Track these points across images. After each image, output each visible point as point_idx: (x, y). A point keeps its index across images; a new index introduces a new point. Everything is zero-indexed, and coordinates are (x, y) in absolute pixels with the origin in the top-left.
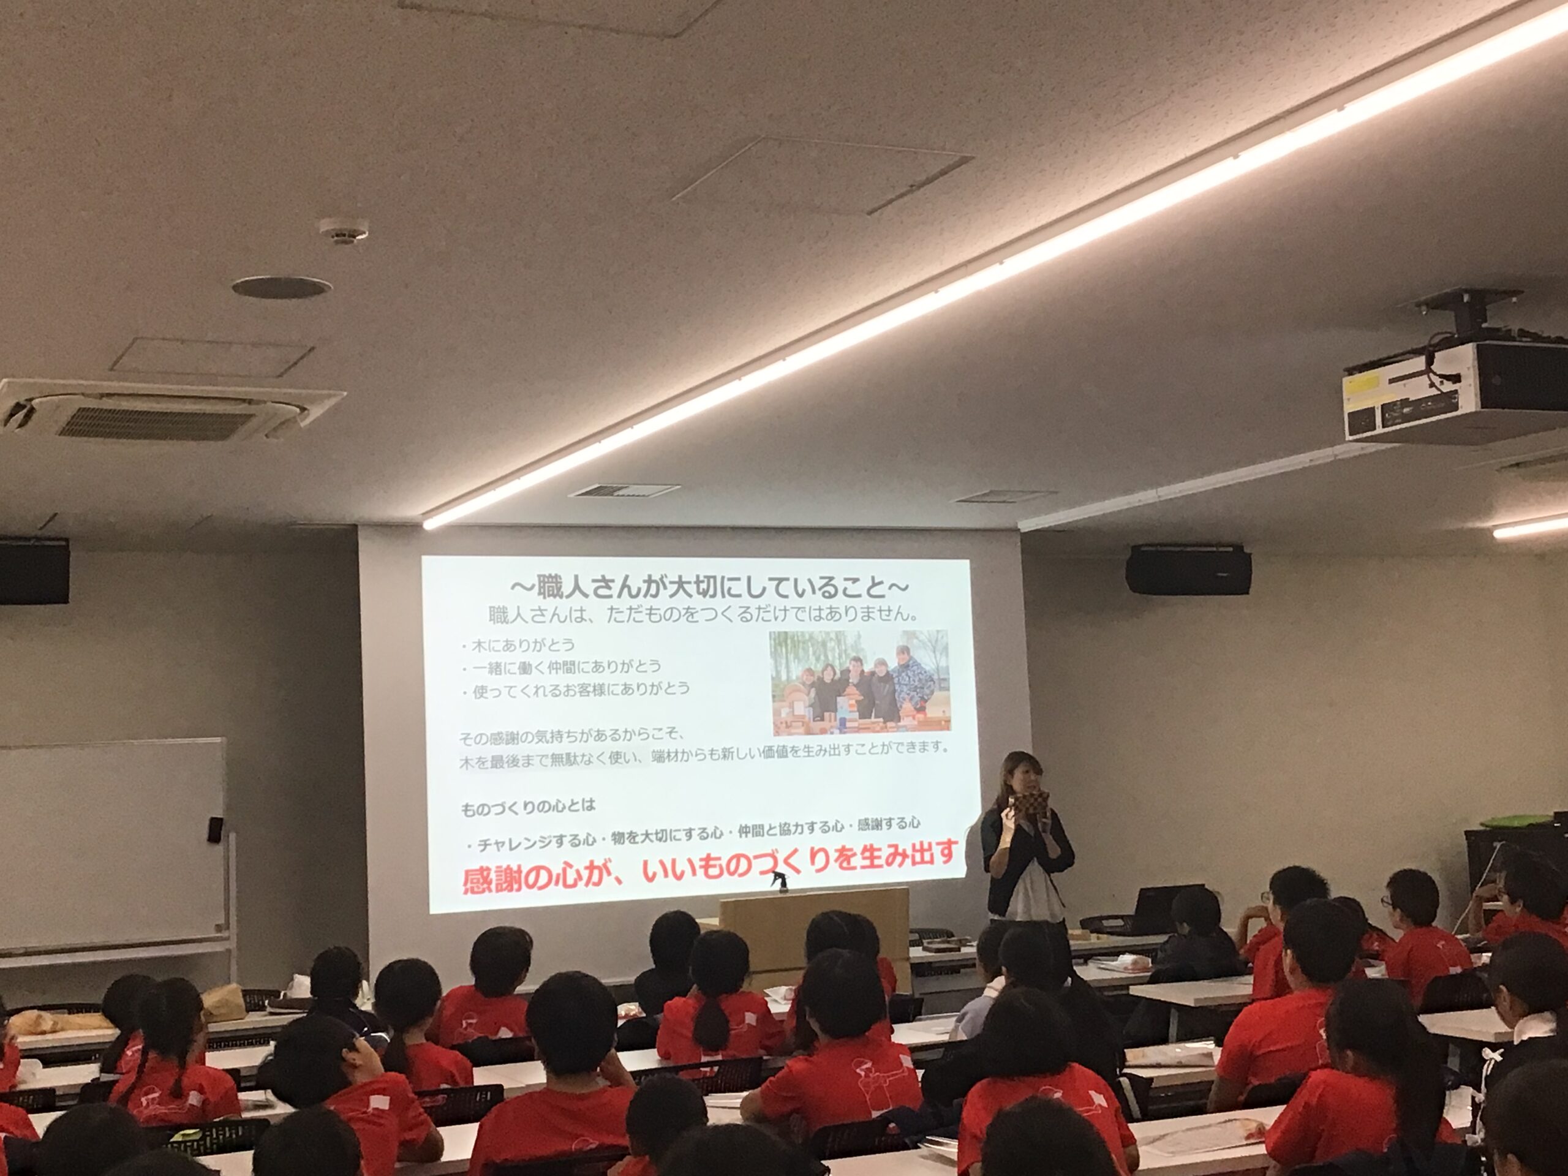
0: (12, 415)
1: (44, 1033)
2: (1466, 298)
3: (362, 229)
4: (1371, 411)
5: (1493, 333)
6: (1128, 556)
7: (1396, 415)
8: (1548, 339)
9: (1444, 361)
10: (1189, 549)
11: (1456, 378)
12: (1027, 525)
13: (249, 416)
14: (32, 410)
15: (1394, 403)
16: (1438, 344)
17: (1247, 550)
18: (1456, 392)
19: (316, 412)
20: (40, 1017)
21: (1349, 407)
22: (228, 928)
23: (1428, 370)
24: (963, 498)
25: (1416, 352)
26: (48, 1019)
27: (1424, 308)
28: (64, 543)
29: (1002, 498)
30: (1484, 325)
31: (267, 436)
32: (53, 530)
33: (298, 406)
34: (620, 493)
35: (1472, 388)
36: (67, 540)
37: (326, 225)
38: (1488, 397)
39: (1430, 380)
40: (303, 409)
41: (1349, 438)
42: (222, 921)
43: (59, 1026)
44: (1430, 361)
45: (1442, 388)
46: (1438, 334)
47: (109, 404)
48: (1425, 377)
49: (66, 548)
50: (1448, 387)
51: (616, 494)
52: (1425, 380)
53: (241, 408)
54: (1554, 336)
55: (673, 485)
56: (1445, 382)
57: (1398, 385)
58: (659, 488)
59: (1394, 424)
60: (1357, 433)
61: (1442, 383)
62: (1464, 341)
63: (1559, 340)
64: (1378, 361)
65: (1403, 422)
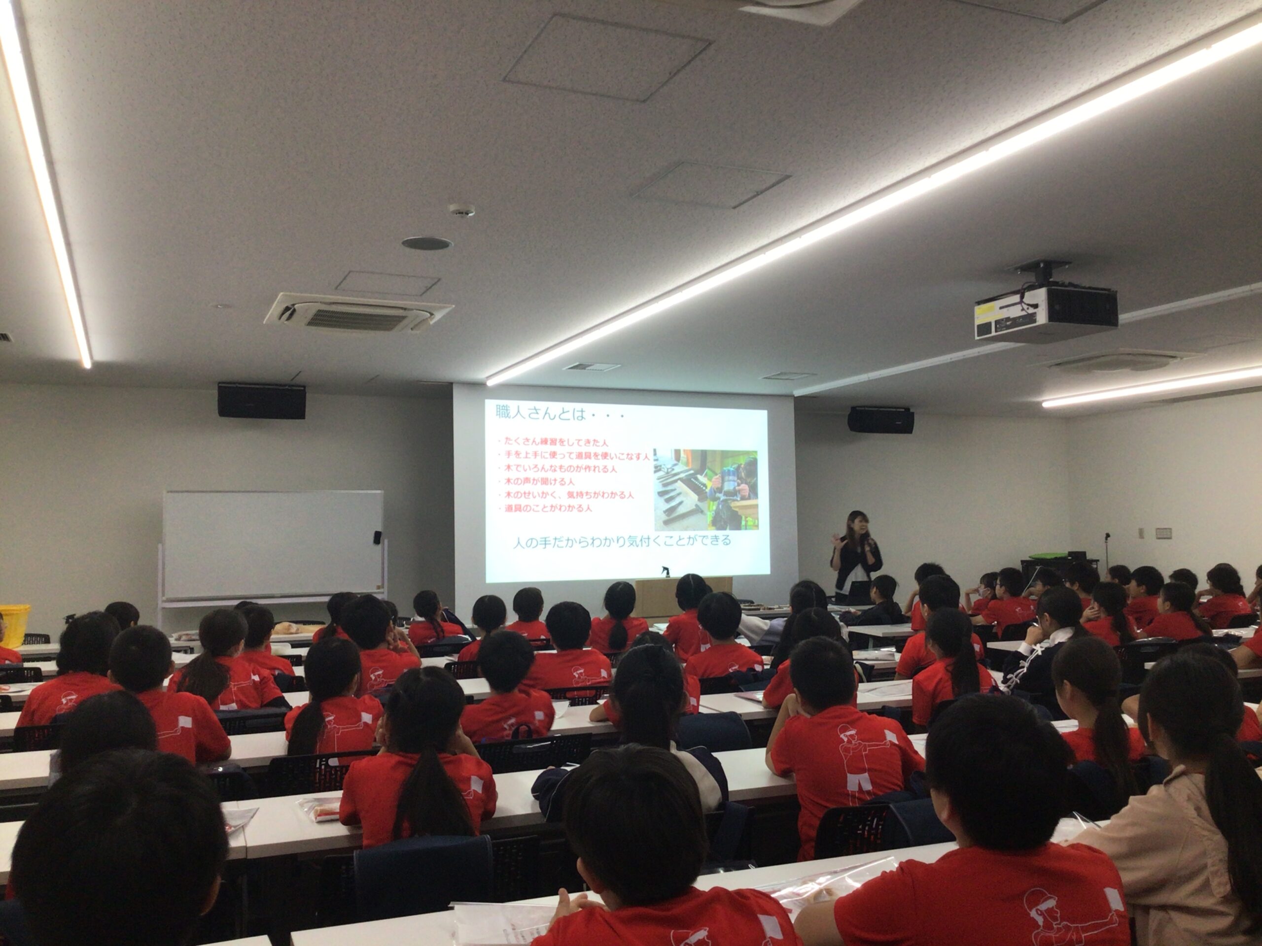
0: (283, 314)
1: (292, 633)
2: (1042, 265)
3: (472, 210)
4: (989, 324)
5: (1056, 283)
6: (849, 413)
7: (1002, 326)
8: (1084, 288)
9: (1030, 297)
10: (881, 409)
11: (1036, 306)
12: (798, 393)
13: (404, 318)
14: (294, 310)
15: (1002, 320)
16: (1026, 288)
17: (911, 411)
18: (1035, 313)
19: (438, 316)
20: (290, 625)
21: (978, 321)
22: (383, 587)
23: (1021, 302)
24: (766, 376)
25: (1015, 293)
26: (294, 627)
27: (1019, 270)
28: (302, 388)
29: (786, 377)
30: (1051, 280)
31: (412, 329)
32: (300, 380)
33: (430, 313)
34: (589, 368)
35: (1044, 311)
36: (304, 387)
37: (452, 207)
38: (1053, 315)
39: (1022, 307)
40: (432, 314)
41: (977, 338)
42: (380, 584)
43: (299, 631)
44: (1022, 297)
45: (1028, 311)
46: (1027, 283)
47: (334, 308)
48: (1020, 305)
49: (304, 390)
50: (1031, 310)
51: (587, 368)
52: (1019, 307)
53: (400, 313)
54: (1087, 286)
55: (617, 364)
56: (1030, 308)
57: (1005, 310)
58: (610, 365)
59: (1001, 331)
60: (981, 335)
61: (1028, 309)
62: (1040, 286)
63: (1090, 288)
64: (995, 297)
65: (1006, 330)
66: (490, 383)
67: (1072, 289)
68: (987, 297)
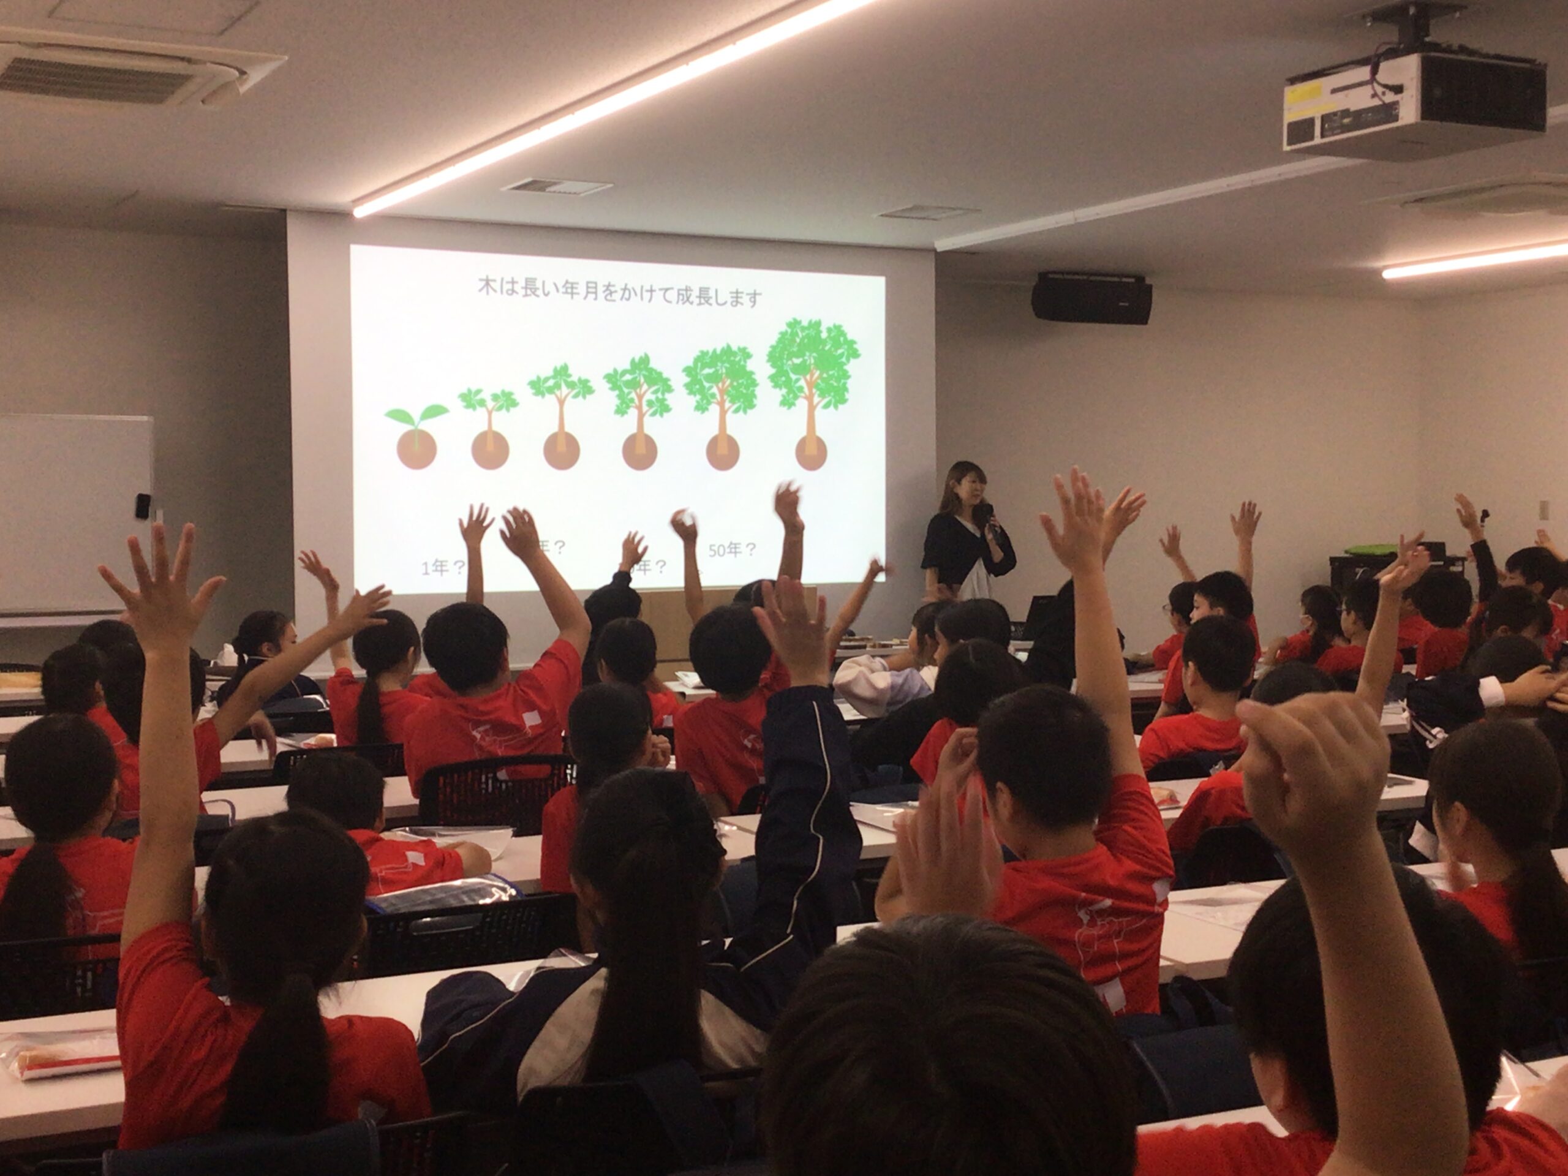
2: (1410, 11)
4: (1311, 122)
5: (1435, 47)
6: (1034, 284)
7: (1335, 125)
8: (1487, 56)
9: (1390, 71)
10: (1094, 278)
11: (1398, 89)
12: (945, 244)
13: (187, 78)
15: (1335, 114)
16: (1383, 54)
17: (1147, 281)
18: (1396, 103)
19: (256, 76)
21: (1289, 117)
23: (1373, 80)
24: (884, 213)
25: (1360, 62)
27: (1369, 19)
29: (924, 214)
30: (1427, 39)
31: (203, 102)
33: (239, 70)
34: (552, 189)
35: (1414, 99)
38: (1430, 108)
39: (1374, 89)
40: (243, 73)
41: (1287, 148)
44: (1374, 71)
45: (1384, 98)
46: (1383, 43)
47: (45, 55)
48: (1369, 87)
50: (1390, 97)
51: (548, 189)
52: (1367, 90)
53: (179, 68)
54: (1492, 52)
55: (606, 182)
56: (1387, 91)
57: (1340, 95)
58: (592, 185)
59: (1333, 135)
60: (1294, 144)
61: (1384, 93)
62: (1408, 52)
63: (1497, 57)
64: (1324, 70)
65: (1343, 132)
66: (360, 212)
67: (1463, 57)
68: (1307, 71)
